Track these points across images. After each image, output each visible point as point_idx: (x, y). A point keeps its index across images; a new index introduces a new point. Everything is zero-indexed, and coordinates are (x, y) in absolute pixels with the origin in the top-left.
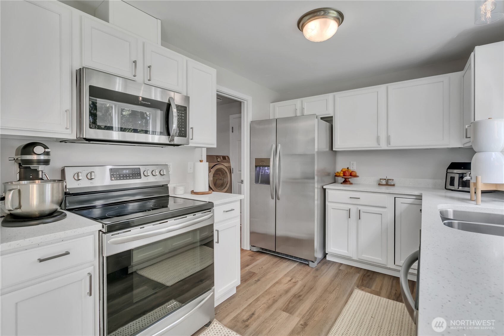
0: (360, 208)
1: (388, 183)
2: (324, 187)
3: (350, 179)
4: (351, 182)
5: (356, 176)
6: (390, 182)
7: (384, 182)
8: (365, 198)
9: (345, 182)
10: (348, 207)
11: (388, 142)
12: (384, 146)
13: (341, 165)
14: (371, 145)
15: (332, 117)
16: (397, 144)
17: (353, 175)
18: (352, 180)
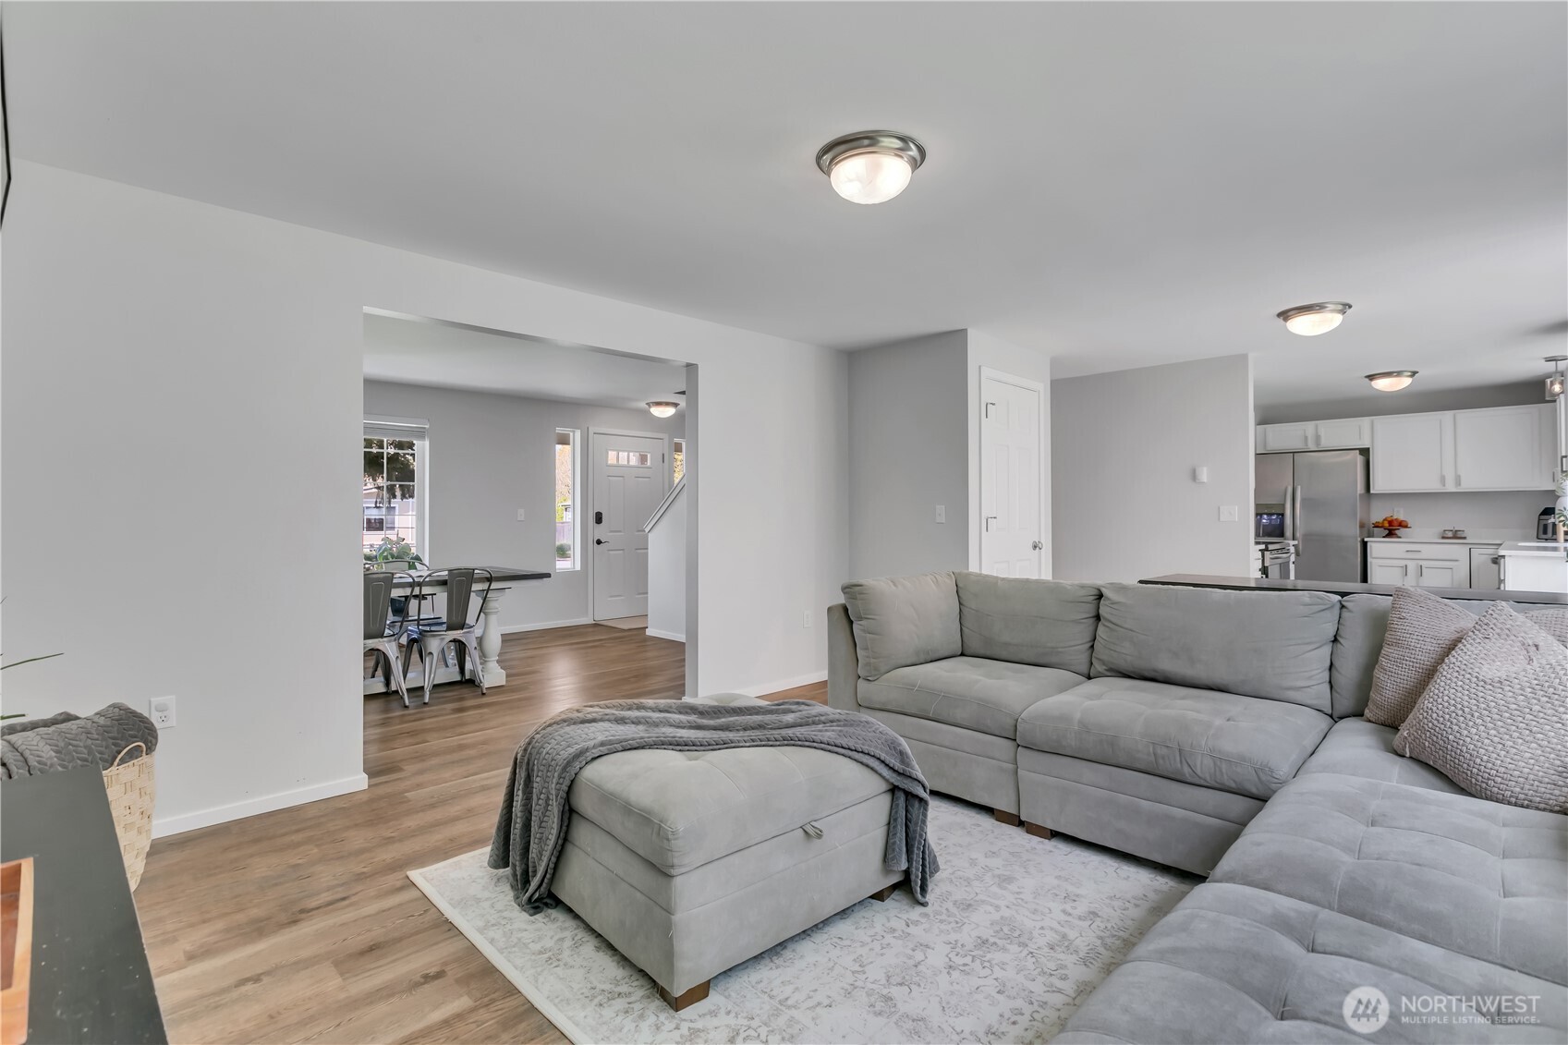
0: (1421, 563)
1: (1457, 535)
2: (1366, 540)
3: (1397, 532)
4: (1399, 535)
5: (1406, 527)
6: (1459, 534)
7: (1450, 534)
8: (1427, 551)
9: (1391, 534)
10: (1403, 563)
11: (1458, 482)
12: (1451, 488)
13: (1379, 514)
14: (1434, 486)
15: (1369, 449)
16: (1469, 484)
17: (1403, 525)
18: (1401, 532)
